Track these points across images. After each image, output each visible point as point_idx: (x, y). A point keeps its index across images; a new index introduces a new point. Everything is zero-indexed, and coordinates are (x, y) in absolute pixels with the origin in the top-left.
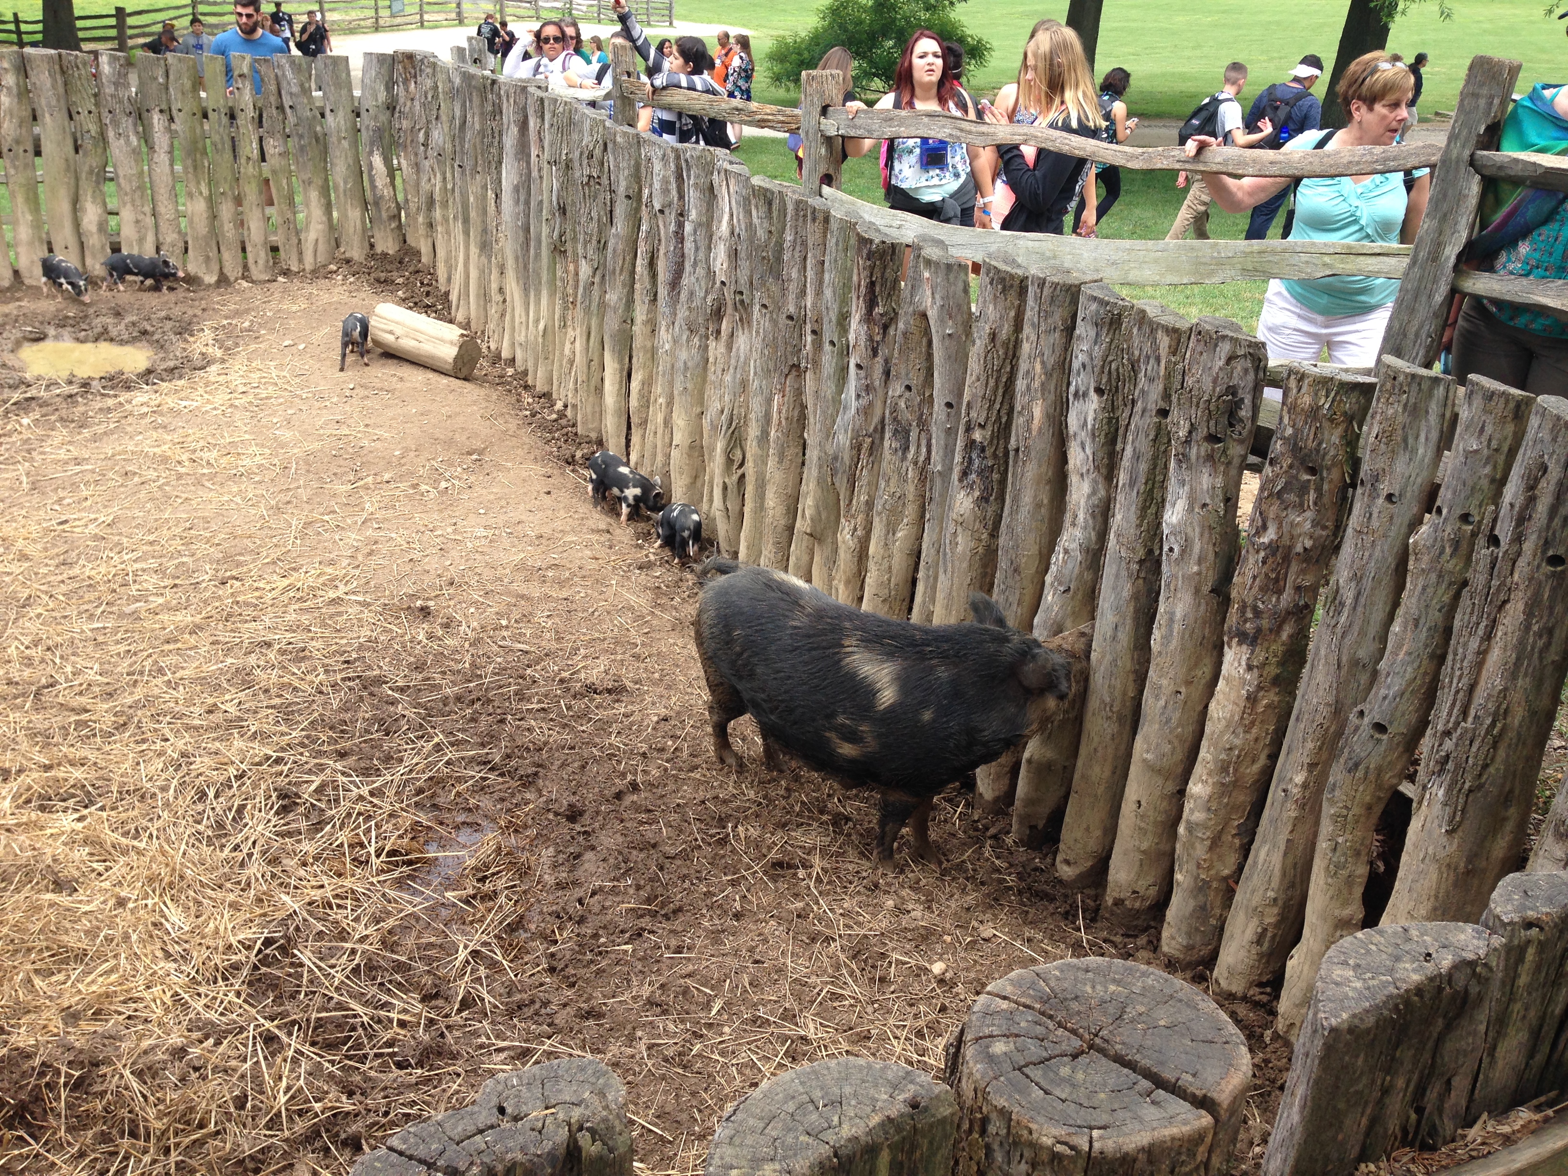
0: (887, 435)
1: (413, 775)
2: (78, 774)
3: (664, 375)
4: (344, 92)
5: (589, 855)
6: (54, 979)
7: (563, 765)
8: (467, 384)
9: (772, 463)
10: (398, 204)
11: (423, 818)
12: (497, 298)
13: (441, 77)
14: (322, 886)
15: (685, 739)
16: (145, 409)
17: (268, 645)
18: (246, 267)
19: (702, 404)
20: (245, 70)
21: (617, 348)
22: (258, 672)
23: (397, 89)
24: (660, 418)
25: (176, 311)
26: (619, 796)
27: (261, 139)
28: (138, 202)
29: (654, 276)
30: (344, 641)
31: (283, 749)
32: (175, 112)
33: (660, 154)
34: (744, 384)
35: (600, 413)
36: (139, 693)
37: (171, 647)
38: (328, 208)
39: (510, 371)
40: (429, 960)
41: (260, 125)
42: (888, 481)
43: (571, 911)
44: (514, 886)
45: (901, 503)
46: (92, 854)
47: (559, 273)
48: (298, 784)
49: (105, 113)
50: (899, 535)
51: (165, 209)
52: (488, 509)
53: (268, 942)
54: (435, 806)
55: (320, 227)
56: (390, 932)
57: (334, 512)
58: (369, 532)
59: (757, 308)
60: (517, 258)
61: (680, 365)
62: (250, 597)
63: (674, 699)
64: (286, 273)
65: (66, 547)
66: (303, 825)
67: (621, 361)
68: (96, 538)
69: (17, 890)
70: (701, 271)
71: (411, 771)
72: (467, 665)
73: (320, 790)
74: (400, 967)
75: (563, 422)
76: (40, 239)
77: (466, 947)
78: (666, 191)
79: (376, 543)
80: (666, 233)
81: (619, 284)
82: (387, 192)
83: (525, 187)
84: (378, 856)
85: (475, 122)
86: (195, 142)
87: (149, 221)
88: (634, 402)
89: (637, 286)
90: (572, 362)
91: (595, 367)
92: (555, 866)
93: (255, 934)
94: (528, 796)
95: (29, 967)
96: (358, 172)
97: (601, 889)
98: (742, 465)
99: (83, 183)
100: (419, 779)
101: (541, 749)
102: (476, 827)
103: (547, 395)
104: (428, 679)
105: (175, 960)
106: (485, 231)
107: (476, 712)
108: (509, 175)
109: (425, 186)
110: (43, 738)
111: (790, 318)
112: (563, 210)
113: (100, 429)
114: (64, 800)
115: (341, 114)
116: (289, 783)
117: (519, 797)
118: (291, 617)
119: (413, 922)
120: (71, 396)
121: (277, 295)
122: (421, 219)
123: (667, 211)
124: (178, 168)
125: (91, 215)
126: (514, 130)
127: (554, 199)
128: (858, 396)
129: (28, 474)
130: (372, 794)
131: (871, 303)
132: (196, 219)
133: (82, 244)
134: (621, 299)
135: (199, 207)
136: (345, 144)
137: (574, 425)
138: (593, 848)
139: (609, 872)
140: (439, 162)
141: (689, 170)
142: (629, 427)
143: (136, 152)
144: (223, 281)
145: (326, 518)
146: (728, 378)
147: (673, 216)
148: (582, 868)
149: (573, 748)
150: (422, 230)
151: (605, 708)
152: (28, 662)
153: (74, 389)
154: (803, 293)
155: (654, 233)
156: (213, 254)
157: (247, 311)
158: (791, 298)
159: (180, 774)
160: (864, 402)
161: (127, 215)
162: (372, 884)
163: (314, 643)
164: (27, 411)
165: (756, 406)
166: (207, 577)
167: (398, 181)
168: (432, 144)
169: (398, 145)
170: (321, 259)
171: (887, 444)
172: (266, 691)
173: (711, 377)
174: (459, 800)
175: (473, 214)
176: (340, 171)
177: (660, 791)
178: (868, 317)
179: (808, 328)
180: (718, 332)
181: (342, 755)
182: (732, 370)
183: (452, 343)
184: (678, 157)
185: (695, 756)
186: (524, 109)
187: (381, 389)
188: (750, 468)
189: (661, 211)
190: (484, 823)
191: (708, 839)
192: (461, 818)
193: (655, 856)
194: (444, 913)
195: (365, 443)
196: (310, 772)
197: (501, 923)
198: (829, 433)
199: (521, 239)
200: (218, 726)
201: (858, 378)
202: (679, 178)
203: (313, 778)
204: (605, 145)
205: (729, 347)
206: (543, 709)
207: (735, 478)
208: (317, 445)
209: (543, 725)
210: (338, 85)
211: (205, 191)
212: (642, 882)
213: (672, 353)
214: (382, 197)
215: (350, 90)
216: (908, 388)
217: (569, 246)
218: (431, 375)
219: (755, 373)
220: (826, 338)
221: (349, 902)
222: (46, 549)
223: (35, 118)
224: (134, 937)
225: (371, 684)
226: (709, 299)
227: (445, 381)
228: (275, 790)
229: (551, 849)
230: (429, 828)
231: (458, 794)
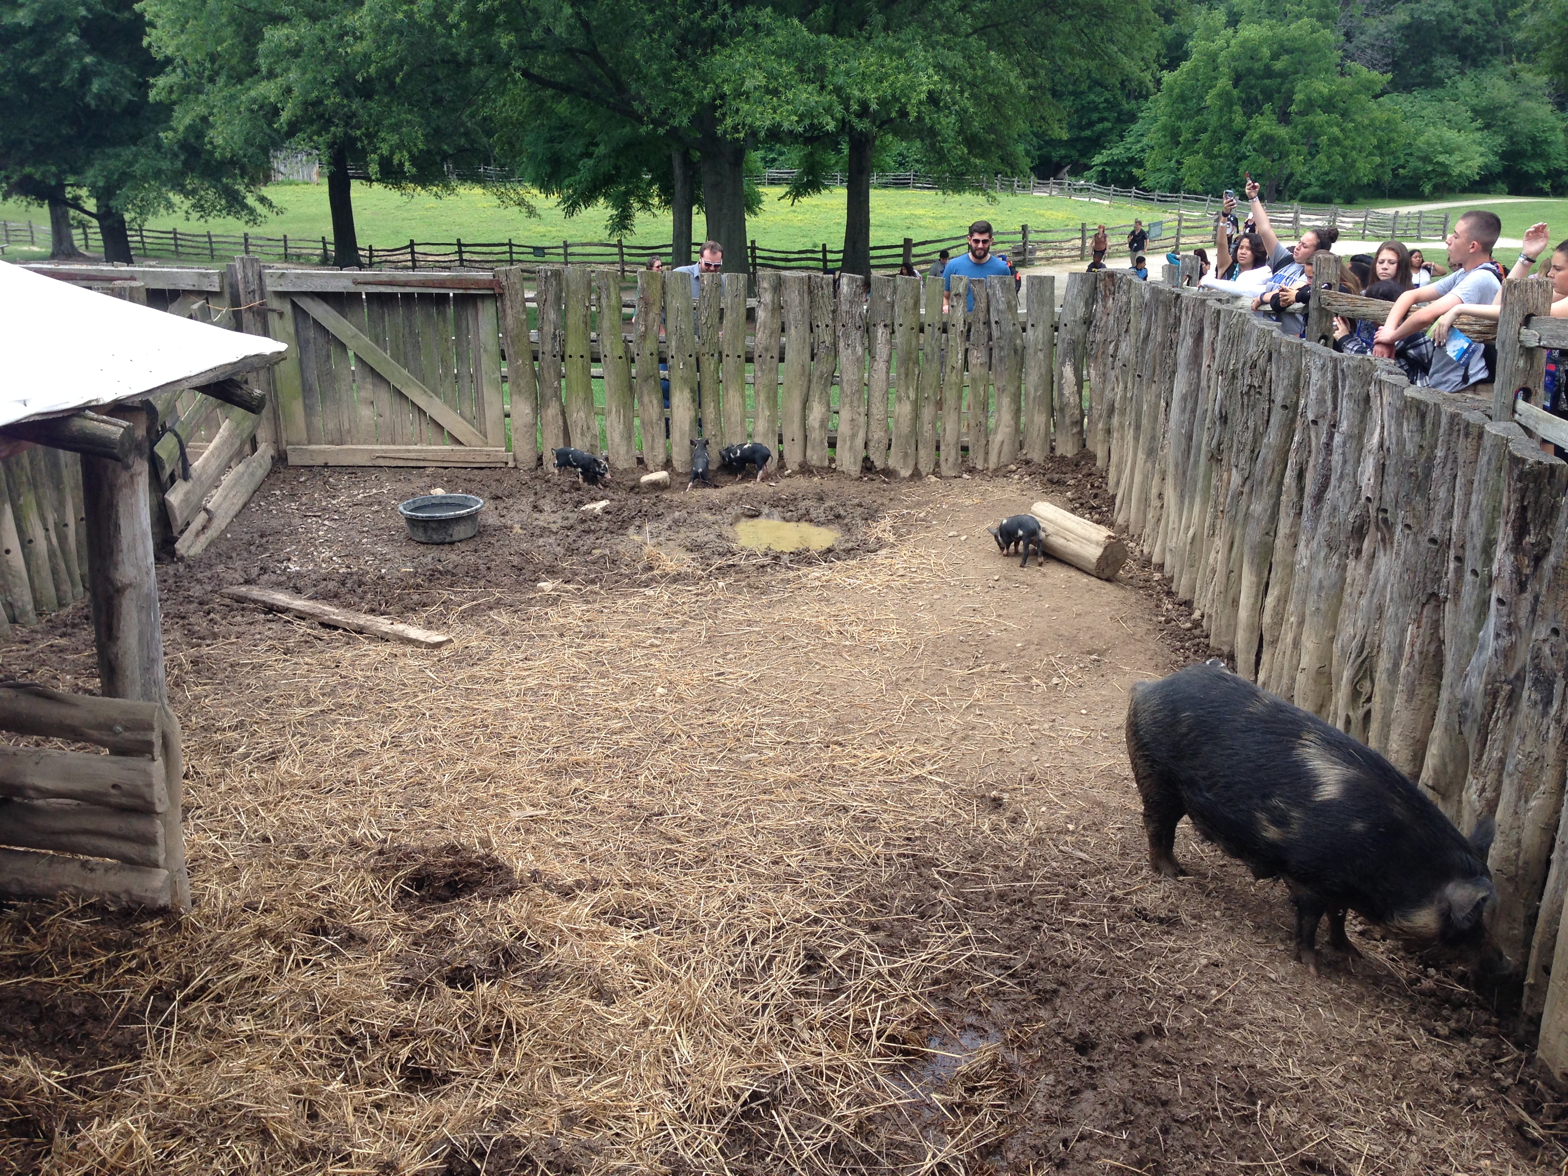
0: (1527, 684)
1: (933, 964)
2: (651, 897)
3: (1298, 593)
4: (1046, 309)
5: (1088, 1094)
6: (569, 1080)
7: (1087, 989)
8: (1108, 585)
9: (1399, 701)
10: (1082, 411)
11: (933, 1010)
12: (1155, 503)
13: (1134, 293)
14: (820, 1054)
15: (1232, 992)
16: (817, 583)
17: (846, 810)
18: (937, 464)
19: (1334, 626)
20: (961, 290)
21: (1256, 561)
22: (828, 834)
23: (1098, 307)
24: (1289, 638)
25: (868, 500)
26: (1139, 1037)
27: (967, 350)
28: (855, 404)
29: (1301, 490)
30: (913, 818)
31: (824, 912)
32: (896, 327)
33: (1319, 363)
34: (1380, 610)
35: (1232, 627)
36: (724, 834)
37: (766, 797)
38: (1017, 412)
39: (1157, 576)
40: (896, 1160)
41: (968, 338)
42: (1523, 738)
43: (1052, 1150)
44: (1002, 1106)
45: (1538, 765)
46: (637, 972)
47: (1214, 481)
48: (828, 948)
49: (839, 327)
50: (1533, 803)
51: (877, 411)
52: (1090, 711)
53: (755, 1096)
54: (946, 1000)
55: (1007, 430)
56: (869, 1119)
57: (945, 694)
58: (970, 718)
59: (1399, 527)
60: (1177, 465)
61: (1315, 583)
62: (844, 763)
63: (1233, 944)
64: (971, 471)
65: (715, 696)
66: (819, 988)
67: (1259, 574)
68: (741, 691)
69: (566, 990)
70: (1346, 486)
71: (932, 959)
72: (1021, 864)
73: (844, 958)
74: (867, 1158)
75: (1197, 632)
76: (773, 431)
77: (934, 1156)
78: (1321, 401)
79: (973, 728)
80: (1318, 444)
81: (1265, 495)
82: (1073, 400)
83: (1193, 395)
84: (878, 1038)
85: (1158, 334)
86: (909, 353)
87: (862, 419)
88: (1267, 619)
89: (1283, 498)
90: (1214, 571)
91: (1232, 577)
92: (1051, 1096)
93: (746, 1085)
94: (1042, 1013)
95: (551, 1063)
96: (1050, 381)
97: (1091, 1135)
98: (1369, 700)
99: (814, 385)
100: (937, 969)
101: (1069, 967)
102: (982, 1032)
103: (1188, 604)
104: (979, 870)
105: (672, 1091)
106: (1153, 438)
107: (1013, 913)
108: (1180, 386)
109: (1108, 394)
110: (635, 858)
111: (1433, 541)
112: (1224, 419)
113: (775, 597)
114: (632, 918)
115: (1040, 328)
116: (820, 945)
117: (1032, 1012)
118: (874, 787)
119: (895, 1115)
120: (763, 566)
121: (956, 490)
122: (1100, 426)
123: (1320, 422)
124: (893, 374)
125: (816, 412)
126: (1189, 341)
127: (1217, 408)
128: (1498, 636)
129: (708, 630)
130: (891, 974)
131: (1521, 531)
132: (901, 420)
133: (806, 437)
134: (1265, 510)
135: (904, 410)
136: (1041, 355)
137: (1207, 636)
138: (1094, 1088)
139: (1104, 1119)
140: (1123, 372)
141: (1344, 380)
142: (1260, 646)
143: (860, 361)
144: (916, 475)
145: (936, 699)
146: (1363, 602)
147: (1325, 428)
148: (1078, 1107)
149: (1103, 973)
150: (1100, 436)
151: (1152, 938)
152: (650, 790)
153: (767, 561)
154: (1450, 514)
155: (1305, 444)
156: (911, 451)
157: (927, 503)
158: (1437, 519)
159: (731, 915)
160: (1505, 642)
161: (845, 414)
162: (866, 1064)
163: (885, 816)
164: (724, 576)
165: (1389, 634)
166: (815, 739)
167: (1086, 392)
168: (1119, 353)
169: (1089, 356)
170: (1004, 459)
171: (1525, 694)
172: (829, 853)
173: (1347, 599)
174: (972, 1000)
175: (1145, 421)
176: (1033, 379)
177: (1188, 1043)
178: (1516, 547)
179: (1452, 553)
180: (1359, 552)
181: (874, 928)
182: (1368, 595)
183: (1097, 543)
184: (1335, 367)
185: (1240, 1014)
186: (1201, 321)
187: (1023, 583)
188: (1377, 704)
189: (1315, 422)
190: (992, 1031)
191: (1231, 1112)
192: (971, 1019)
193: (1162, 1115)
194: (927, 1114)
195: (993, 632)
196: (841, 939)
197: (978, 1142)
198: (1462, 675)
199: (1183, 446)
200: (777, 877)
201: (1499, 615)
202: (1335, 389)
203: (842, 945)
204: (1270, 355)
205: (1369, 568)
206: (1084, 925)
207: (1361, 712)
208: (949, 629)
209: (1078, 941)
210: (1041, 303)
211: (912, 396)
212: (1138, 1141)
213: (1308, 570)
214: (1067, 404)
215: (1052, 306)
216: (1555, 632)
217: (1225, 456)
218: (1073, 573)
219: (1391, 599)
220: (1468, 566)
221: (840, 1076)
222: (699, 695)
223: (783, 330)
224: (644, 1058)
225: (921, 864)
226: (1352, 514)
227: (1085, 579)
228: (805, 948)
229: (1052, 1077)
230: (935, 1022)
231: (972, 994)
